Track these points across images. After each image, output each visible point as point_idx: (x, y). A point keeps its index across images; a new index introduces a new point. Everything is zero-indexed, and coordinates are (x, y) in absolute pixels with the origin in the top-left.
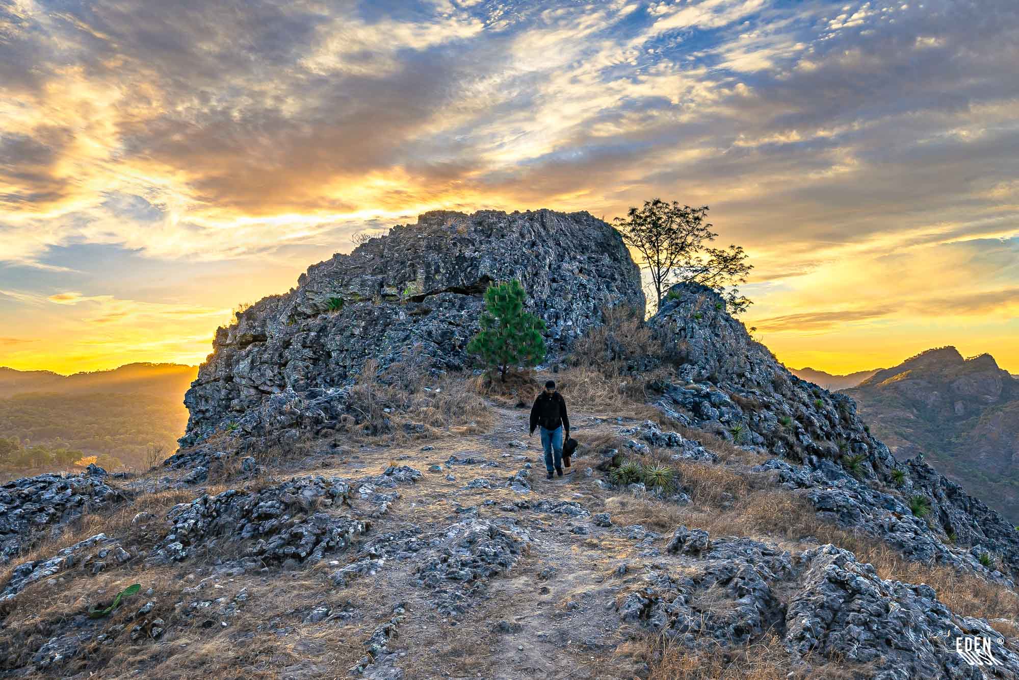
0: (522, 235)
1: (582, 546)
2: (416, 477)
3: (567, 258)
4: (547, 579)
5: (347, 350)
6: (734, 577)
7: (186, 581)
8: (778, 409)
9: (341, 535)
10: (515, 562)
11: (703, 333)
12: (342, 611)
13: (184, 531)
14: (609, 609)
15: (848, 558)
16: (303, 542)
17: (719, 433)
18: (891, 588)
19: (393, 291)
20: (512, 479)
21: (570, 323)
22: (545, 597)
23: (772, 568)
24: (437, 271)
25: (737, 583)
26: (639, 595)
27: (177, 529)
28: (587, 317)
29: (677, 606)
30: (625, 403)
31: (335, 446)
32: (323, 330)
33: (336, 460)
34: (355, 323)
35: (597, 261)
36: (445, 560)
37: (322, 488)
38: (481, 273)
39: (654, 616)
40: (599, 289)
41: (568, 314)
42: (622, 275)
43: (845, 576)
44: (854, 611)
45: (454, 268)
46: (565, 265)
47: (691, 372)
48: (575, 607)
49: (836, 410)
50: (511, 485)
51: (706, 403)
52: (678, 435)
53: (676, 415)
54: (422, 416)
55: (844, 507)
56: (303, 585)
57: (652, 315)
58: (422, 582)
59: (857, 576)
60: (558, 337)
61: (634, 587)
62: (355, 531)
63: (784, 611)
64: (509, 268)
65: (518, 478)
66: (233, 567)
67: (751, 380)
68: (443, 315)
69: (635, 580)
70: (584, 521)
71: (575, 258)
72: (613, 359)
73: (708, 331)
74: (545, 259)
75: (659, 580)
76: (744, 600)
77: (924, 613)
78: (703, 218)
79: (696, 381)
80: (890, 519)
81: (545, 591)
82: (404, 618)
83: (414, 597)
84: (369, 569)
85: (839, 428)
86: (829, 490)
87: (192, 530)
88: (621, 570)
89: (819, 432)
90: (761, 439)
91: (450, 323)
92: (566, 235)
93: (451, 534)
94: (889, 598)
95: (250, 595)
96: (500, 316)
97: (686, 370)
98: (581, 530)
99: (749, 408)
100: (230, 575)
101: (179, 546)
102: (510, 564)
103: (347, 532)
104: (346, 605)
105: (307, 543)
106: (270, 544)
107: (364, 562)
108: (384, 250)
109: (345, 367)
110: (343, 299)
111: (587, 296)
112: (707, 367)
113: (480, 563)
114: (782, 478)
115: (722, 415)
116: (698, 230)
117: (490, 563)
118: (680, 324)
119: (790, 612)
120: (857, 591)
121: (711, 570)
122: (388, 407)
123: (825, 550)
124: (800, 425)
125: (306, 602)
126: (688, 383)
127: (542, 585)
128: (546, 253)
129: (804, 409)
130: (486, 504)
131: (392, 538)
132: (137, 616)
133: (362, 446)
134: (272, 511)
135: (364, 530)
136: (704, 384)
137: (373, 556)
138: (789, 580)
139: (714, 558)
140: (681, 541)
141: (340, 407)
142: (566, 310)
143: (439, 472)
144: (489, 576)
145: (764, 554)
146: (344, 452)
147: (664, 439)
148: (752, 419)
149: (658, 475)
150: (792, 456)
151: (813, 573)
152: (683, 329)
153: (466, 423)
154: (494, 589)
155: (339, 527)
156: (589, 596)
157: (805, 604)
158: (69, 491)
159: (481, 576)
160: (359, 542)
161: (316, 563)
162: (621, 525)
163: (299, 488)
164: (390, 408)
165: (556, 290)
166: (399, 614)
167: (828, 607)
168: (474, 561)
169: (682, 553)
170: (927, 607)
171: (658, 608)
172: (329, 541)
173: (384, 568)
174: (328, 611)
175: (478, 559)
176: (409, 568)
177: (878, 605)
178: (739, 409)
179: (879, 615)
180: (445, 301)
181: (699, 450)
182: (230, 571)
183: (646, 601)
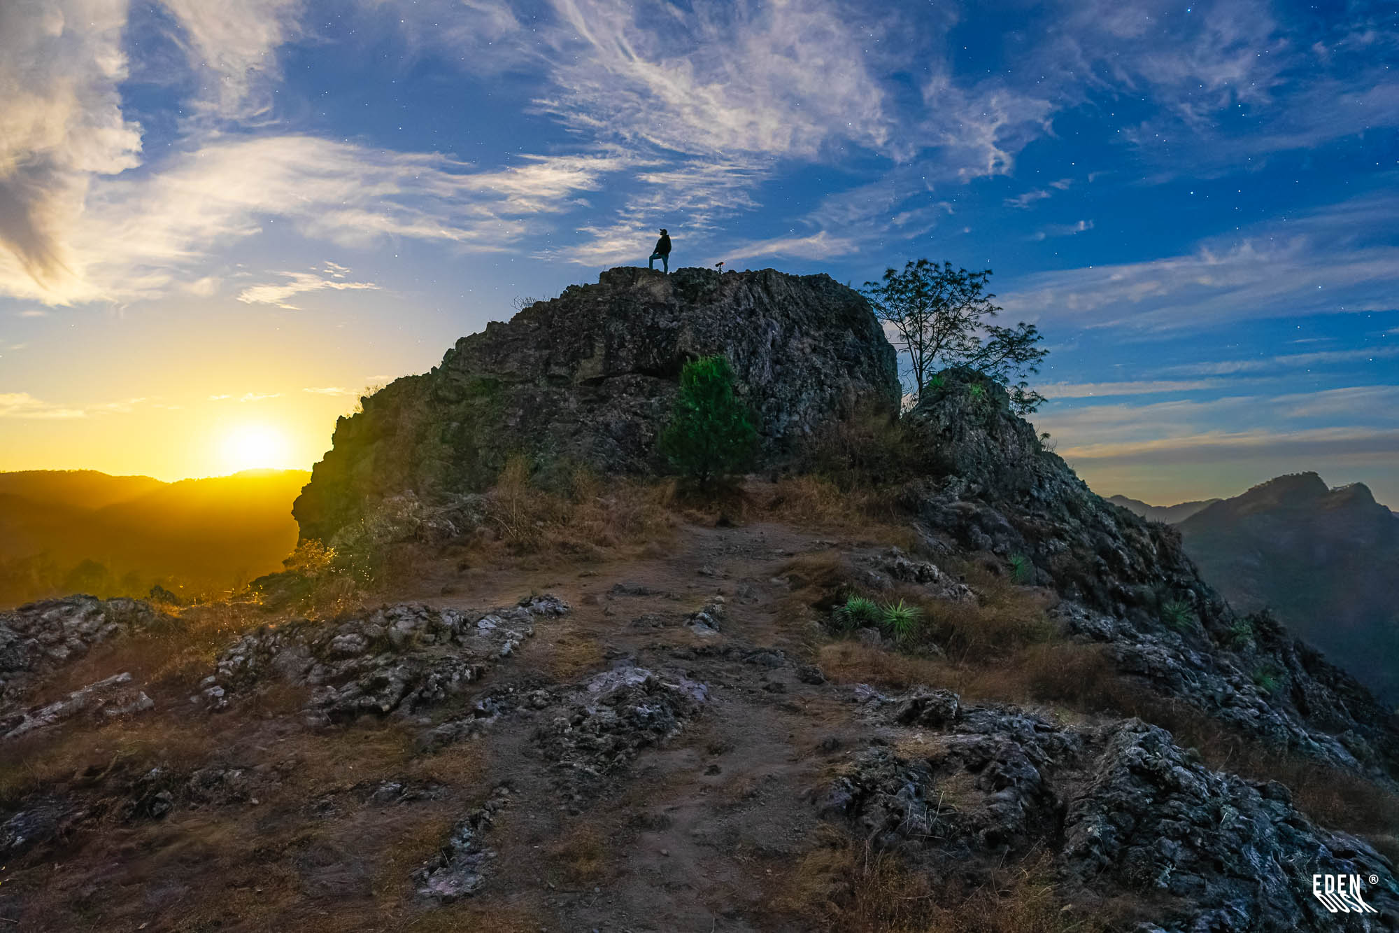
0: (737, 301)
1: (779, 709)
2: (561, 609)
3: (797, 334)
4: (720, 754)
5: (499, 447)
6: (991, 759)
7: (219, 740)
8: (1073, 539)
9: (440, 683)
10: (677, 728)
11: (975, 435)
12: (421, 789)
13: (228, 672)
14: (803, 800)
15: (1162, 739)
16: (387, 691)
17: (992, 568)
18: (1225, 785)
19: (563, 371)
20: (693, 616)
21: (796, 418)
22: (714, 779)
23: (1049, 749)
24: (622, 345)
25: (994, 769)
26: (847, 780)
27: (218, 668)
28: (820, 411)
29: (902, 799)
30: (865, 524)
31: (464, 567)
32: (468, 419)
33: (462, 586)
34: (509, 411)
35: (837, 339)
36: (579, 722)
37: (424, 619)
38: (680, 350)
39: (866, 813)
40: (838, 375)
41: (794, 405)
42: (871, 358)
43: (1156, 764)
44: (1167, 816)
45: (644, 342)
46: (794, 343)
47: (957, 486)
48: (753, 795)
49: (1154, 543)
50: (691, 624)
51: (976, 528)
52: (934, 567)
53: (933, 541)
54: (586, 532)
55: (1159, 670)
56: (377, 750)
57: (908, 411)
58: (541, 751)
59: (1174, 765)
60: (779, 436)
61: (843, 768)
62: (460, 679)
63: (1063, 811)
64: (717, 343)
65: (701, 614)
66: (287, 721)
67: (1038, 499)
68: (627, 403)
69: (845, 759)
70: (786, 675)
71: (807, 334)
72: (852, 466)
73: (982, 433)
74: (766, 332)
75: (880, 760)
76: (1005, 794)
77: (1274, 823)
78: (984, 285)
79: (962, 498)
80: (1225, 688)
81: (714, 770)
82: (505, 802)
83: (527, 773)
84: (471, 731)
85: (1157, 568)
86: (1139, 646)
87: (240, 671)
88: (827, 745)
89: (1129, 572)
90: (1048, 578)
91: (635, 414)
92: (797, 304)
93: (594, 687)
94: (1221, 800)
95: (300, 762)
96: (698, 404)
97: (950, 483)
98: (779, 687)
99: (1034, 536)
100: (281, 733)
101: (221, 692)
102: (669, 730)
103: (450, 679)
104: (428, 782)
105: (392, 693)
106: (343, 692)
107: (466, 721)
108: (553, 317)
109: (495, 469)
110: (496, 381)
111: (821, 384)
112: (980, 480)
113: (628, 728)
114: (1074, 628)
115: (995, 545)
116: (976, 301)
117: (641, 729)
118: (945, 422)
119: (1071, 816)
120: (1175, 787)
121: (957, 749)
122: (541, 520)
123: (1127, 726)
124: (1103, 561)
125: (375, 775)
126: (952, 500)
127: (712, 761)
128: (768, 325)
129: (1110, 541)
130: (652, 648)
131: (511, 690)
132: (135, 787)
133: (500, 569)
134: (353, 648)
135: (475, 677)
136: (975, 502)
137: (479, 714)
138: (1073, 768)
139: (963, 731)
140: (918, 706)
141: (476, 516)
142: (791, 400)
143: (595, 603)
144: (638, 747)
145: (1037, 729)
146: (474, 576)
147: (913, 572)
148: (1037, 551)
149: (900, 618)
150: (1090, 599)
151: (1107, 758)
152: (948, 429)
153: (643, 542)
154: (641, 767)
155: (437, 672)
156: (776, 780)
157: (1095, 802)
158: (101, 617)
159: (626, 746)
160: (465, 694)
161: (400, 720)
162: (836, 682)
163: (391, 618)
164: (545, 521)
165: (779, 374)
166: (499, 795)
167: (1127, 809)
168: (619, 725)
169: (919, 723)
170: (1278, 815)
171: (875, 801)
172: (423, 691)
173: (494, 731)
174: (401, 789)
175: (624, 722)
176: (527, 732)
177: (1204, 810)
178: (1021, 538)
179: (1205, 824)
180: (630, 385)
181: (960, 589)
182: (283, 728)
183: (858, 790)
